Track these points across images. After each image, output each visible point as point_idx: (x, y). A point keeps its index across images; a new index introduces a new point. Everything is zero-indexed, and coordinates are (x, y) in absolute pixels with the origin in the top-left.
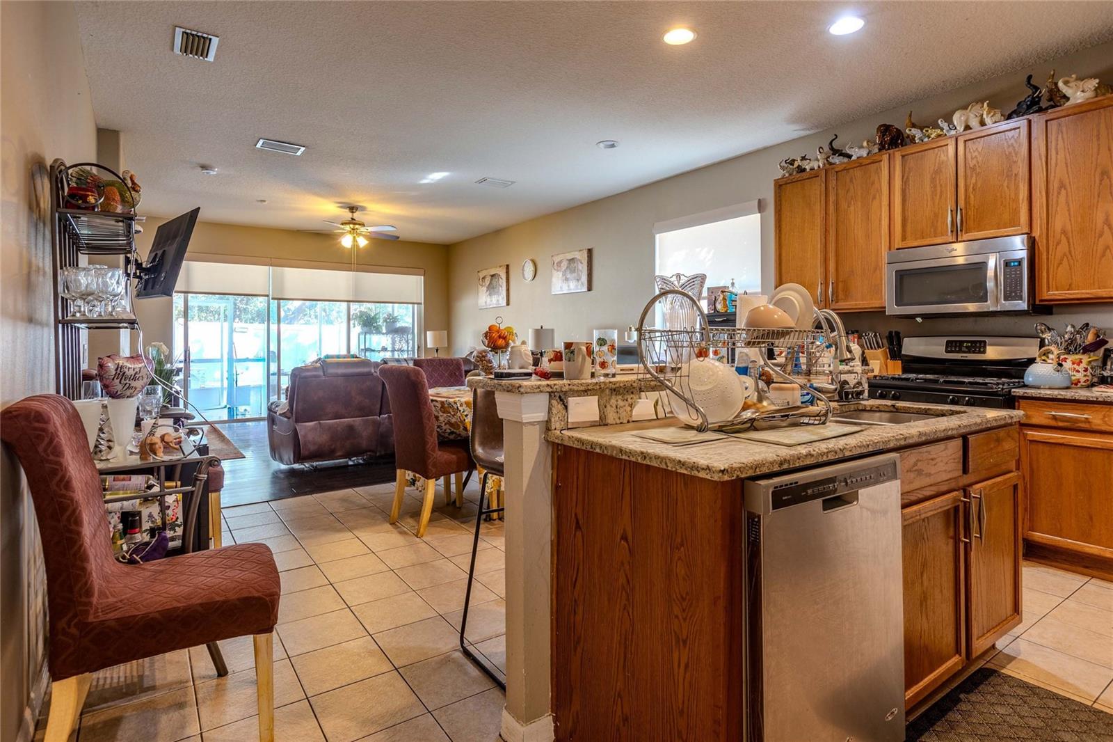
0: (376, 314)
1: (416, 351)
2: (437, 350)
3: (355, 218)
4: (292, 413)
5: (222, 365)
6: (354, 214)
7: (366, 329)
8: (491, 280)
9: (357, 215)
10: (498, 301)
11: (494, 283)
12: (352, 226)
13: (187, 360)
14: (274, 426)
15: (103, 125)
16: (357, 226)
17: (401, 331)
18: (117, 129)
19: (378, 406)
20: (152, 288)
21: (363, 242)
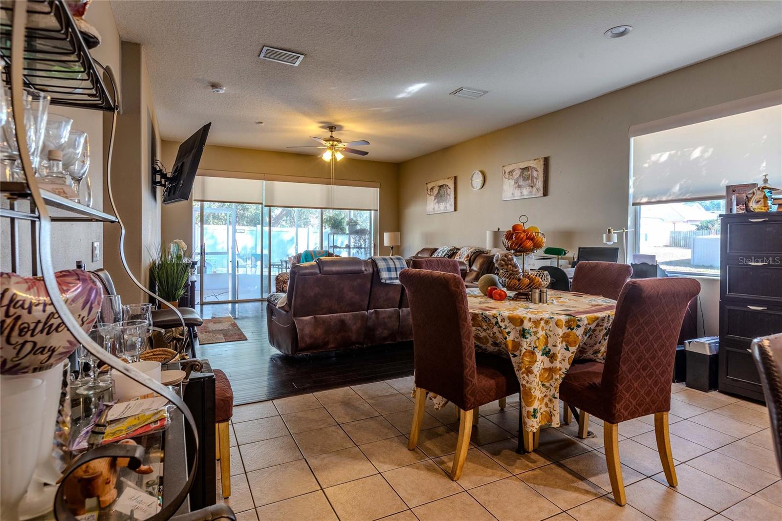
0: (341, 219)
1: (373, 249)
2: (392, 248)
3: (333, 136)
4: (290, 308)
5: (228, 256)
6: (333, 133)
7: (334, 231)
8: (439, 190)
9: (335, 134)
10: (446, 207)
11: (442, 192)
12: (331, 142)
13: (202, 253)
14: (273, 317)
15: (126, 38)
16: (335, 143)
17: (361, 232)
18: (138, 42)
19: (367, 302)
20: (174, 194)
21: (340, 157)
